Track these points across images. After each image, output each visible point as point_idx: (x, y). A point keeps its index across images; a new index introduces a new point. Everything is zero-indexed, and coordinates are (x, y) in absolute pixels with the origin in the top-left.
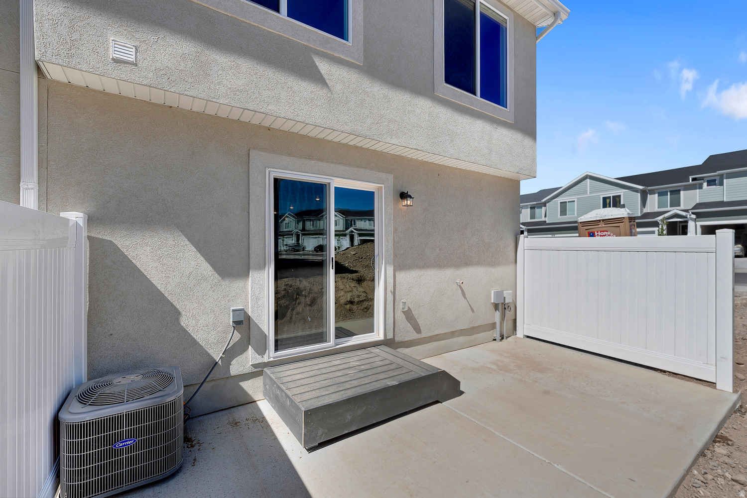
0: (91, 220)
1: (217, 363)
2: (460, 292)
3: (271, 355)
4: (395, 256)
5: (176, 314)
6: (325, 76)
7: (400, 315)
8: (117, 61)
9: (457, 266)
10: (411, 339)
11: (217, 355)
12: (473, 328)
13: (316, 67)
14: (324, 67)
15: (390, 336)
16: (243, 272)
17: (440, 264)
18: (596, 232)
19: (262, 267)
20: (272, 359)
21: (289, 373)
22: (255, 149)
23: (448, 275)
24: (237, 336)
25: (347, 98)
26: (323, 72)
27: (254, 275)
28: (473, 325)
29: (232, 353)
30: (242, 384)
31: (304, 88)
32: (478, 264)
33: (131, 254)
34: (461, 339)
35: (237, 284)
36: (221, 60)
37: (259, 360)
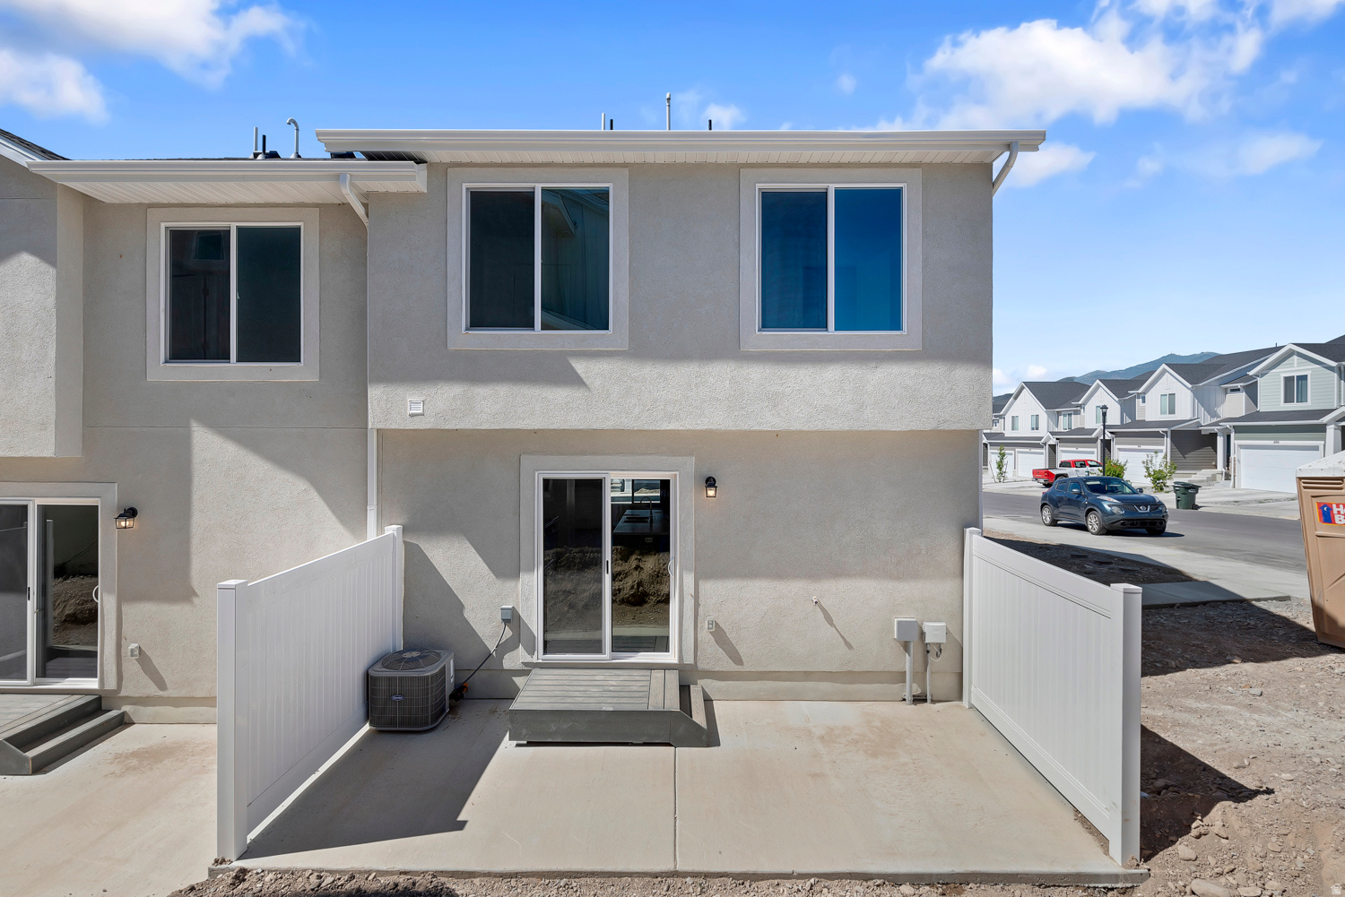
0: (406, 530)
1: (491, 654)
2: (821, 615)
3: (539, 656)
4: (697, 559)
5: (461, 607)
6: (582, 376)
7: (705, 636)
8: (412, 415)
9: (814, 575)
10: (724, 669)
11: (492, 647)
12: (850, 672)
13: (572, 369)
14: (580, 367)
15: (689, 660)
16: (514, 574)
17: (778, 574)
18: (1334, 506)
19: (531, 569)
20: (540, 661)
21: (545, 677)
22: (525, 453)
23: (794, 589)
24: (508, 633)
25: (608, 390)
26: (579, 372)
27: (524, 577)
28: (850, 669)
29: (505, 647)
30: (515, 679)
31: (560, 395)
32: (863, 574)
33: (429, 555)
34: (825, 686)
35: (509, 584)
36: (482, 391)
37: (528, 659)
